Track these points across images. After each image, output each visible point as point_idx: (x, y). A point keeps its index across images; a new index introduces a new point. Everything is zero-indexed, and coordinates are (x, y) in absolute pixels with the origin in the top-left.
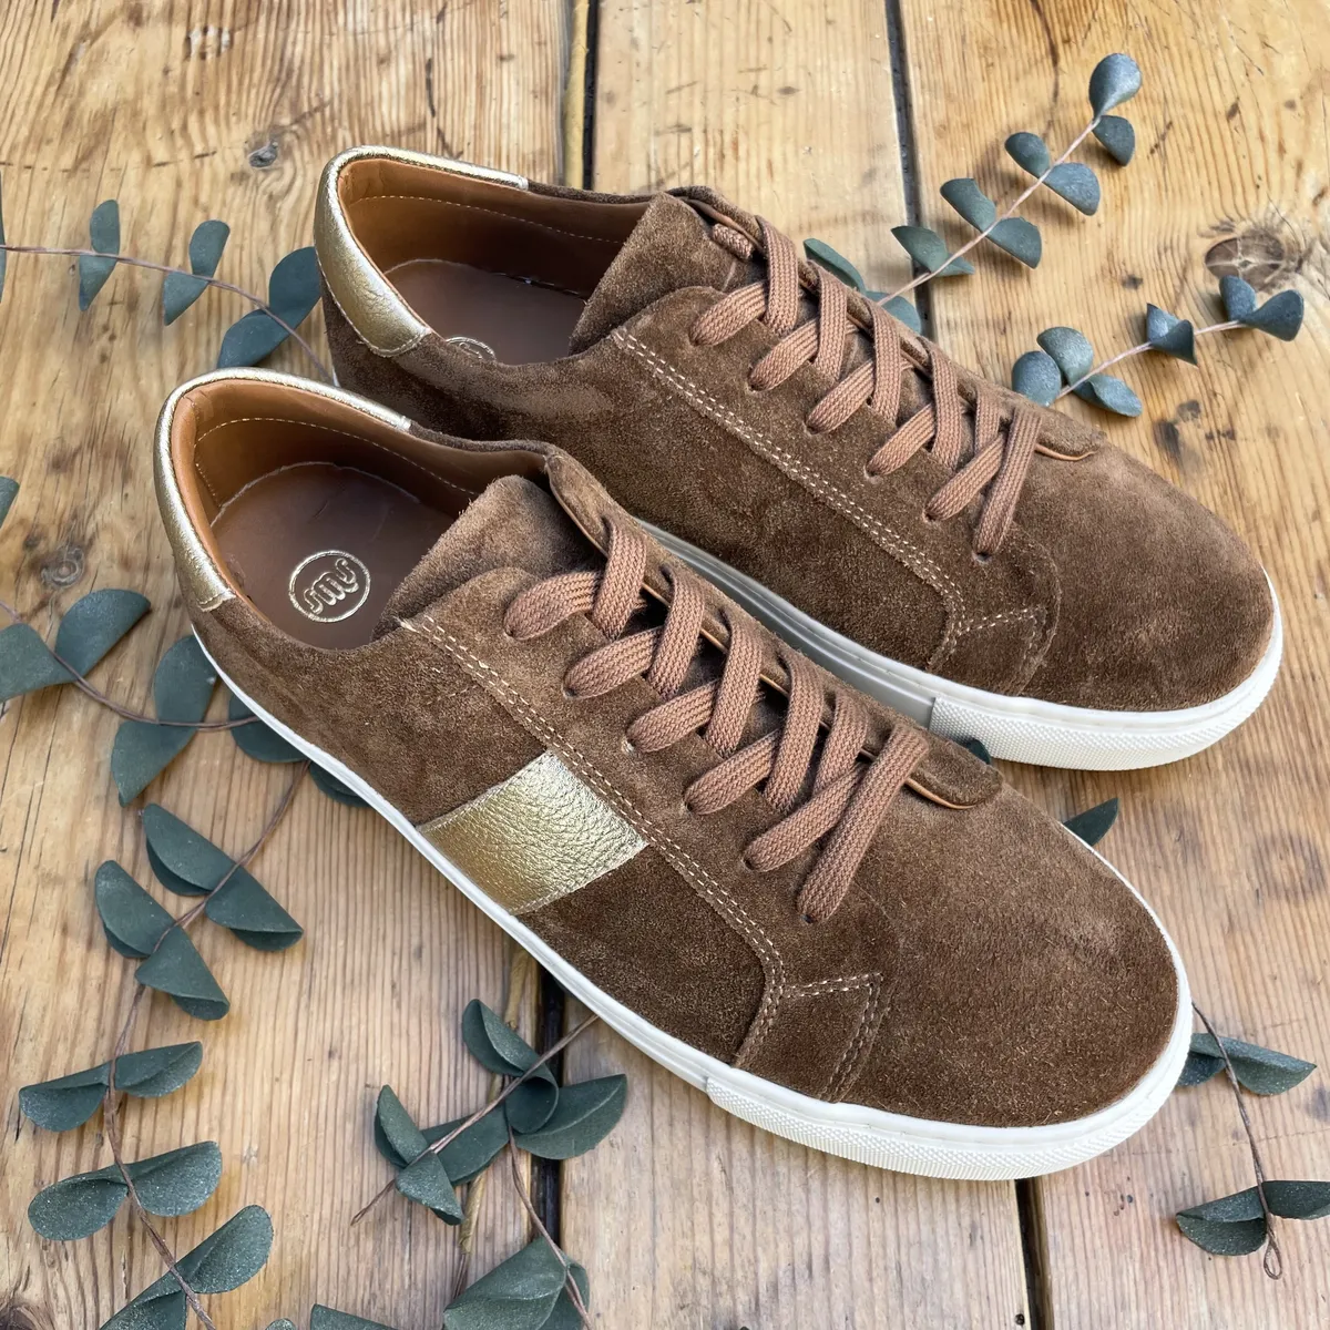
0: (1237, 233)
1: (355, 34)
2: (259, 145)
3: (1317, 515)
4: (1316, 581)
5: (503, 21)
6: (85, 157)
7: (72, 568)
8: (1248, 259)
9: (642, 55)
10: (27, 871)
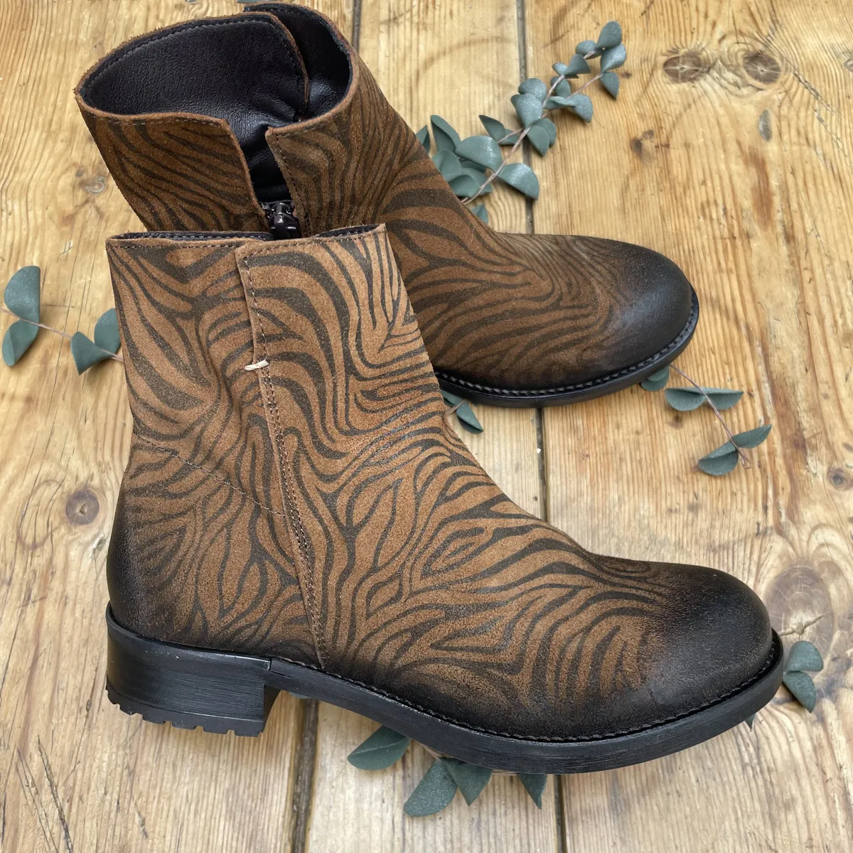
0: (680, 54)
3: (704, 183)
4: (700, 211)
7: (100, 186)
8: (686, 67)
10: (84, 316)
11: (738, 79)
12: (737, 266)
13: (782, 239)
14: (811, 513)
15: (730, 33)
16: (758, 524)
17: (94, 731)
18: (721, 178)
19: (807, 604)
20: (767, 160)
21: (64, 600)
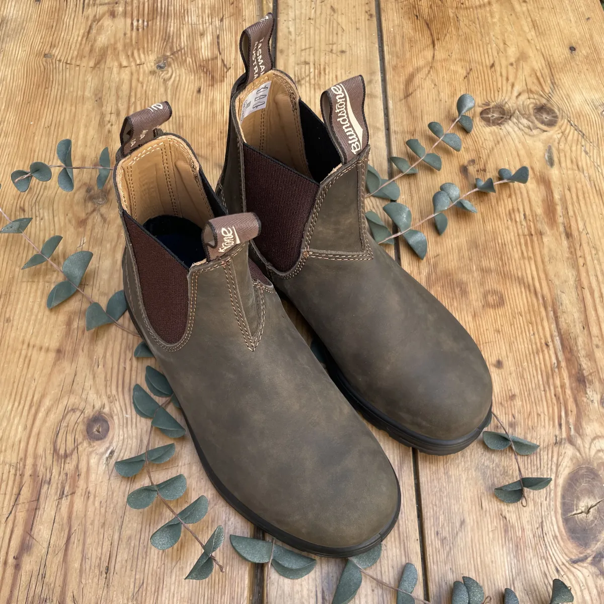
0: (491, 106)
1: (192, 25)
2: (159, 61)
3: (510, 196)
5: (244, 22)
6: (97, 64)
8: (495, 115)
9: (293, 37)
11: (530, 124)
12: (534, 254)
13: (563, 236)
14: (591, 428)
15: (524, 91)
16: (556, 436)
17: (111, 588)
18: (521, 193)
19: (590, 492)
20: (551, 180)
21: (87, 494)
